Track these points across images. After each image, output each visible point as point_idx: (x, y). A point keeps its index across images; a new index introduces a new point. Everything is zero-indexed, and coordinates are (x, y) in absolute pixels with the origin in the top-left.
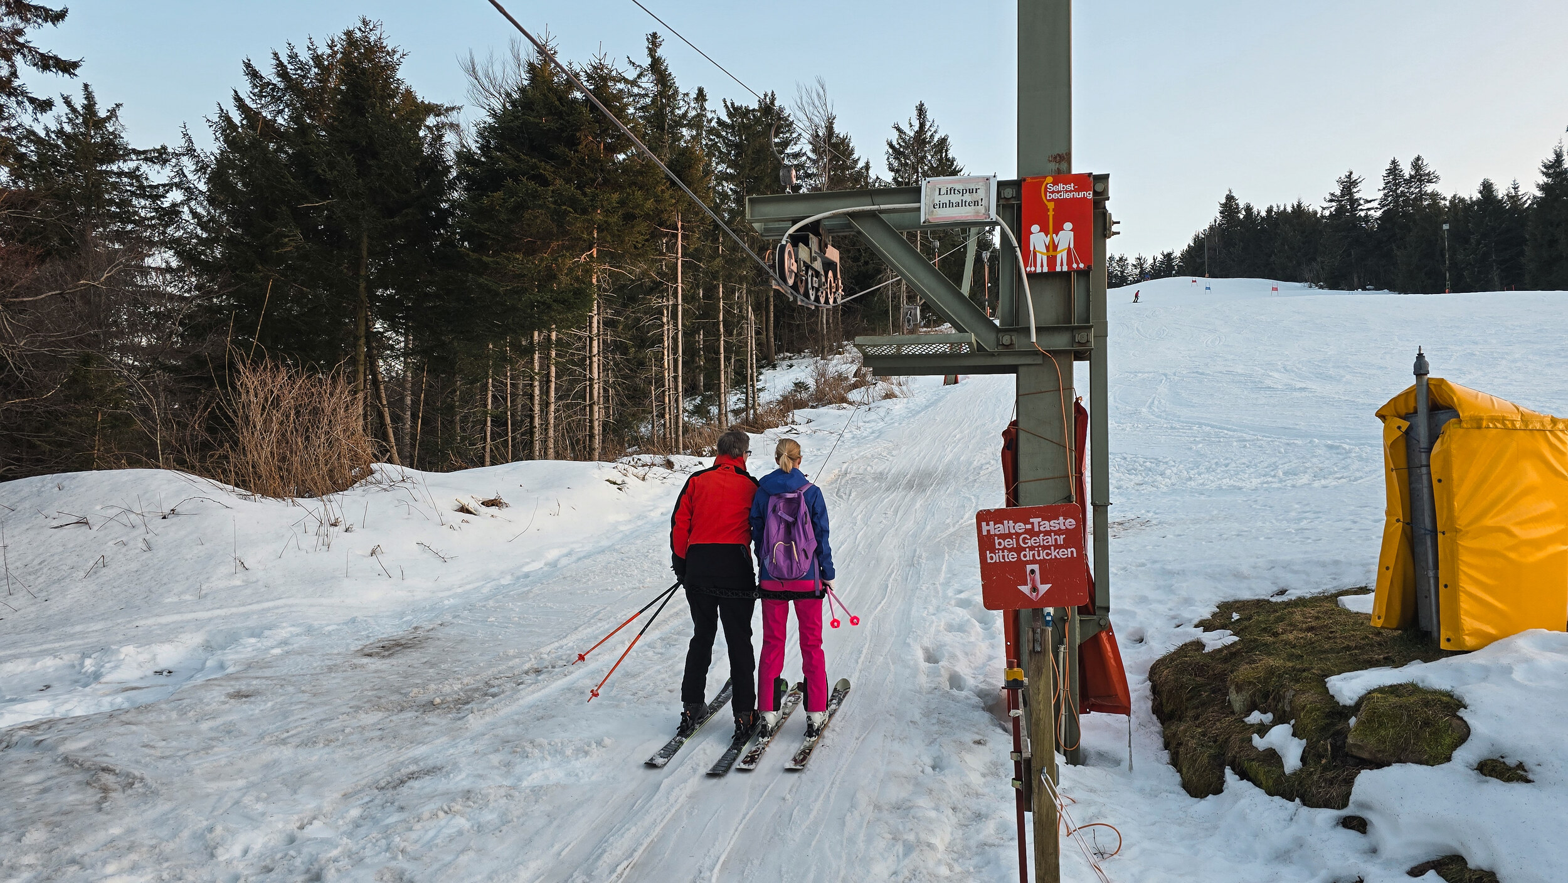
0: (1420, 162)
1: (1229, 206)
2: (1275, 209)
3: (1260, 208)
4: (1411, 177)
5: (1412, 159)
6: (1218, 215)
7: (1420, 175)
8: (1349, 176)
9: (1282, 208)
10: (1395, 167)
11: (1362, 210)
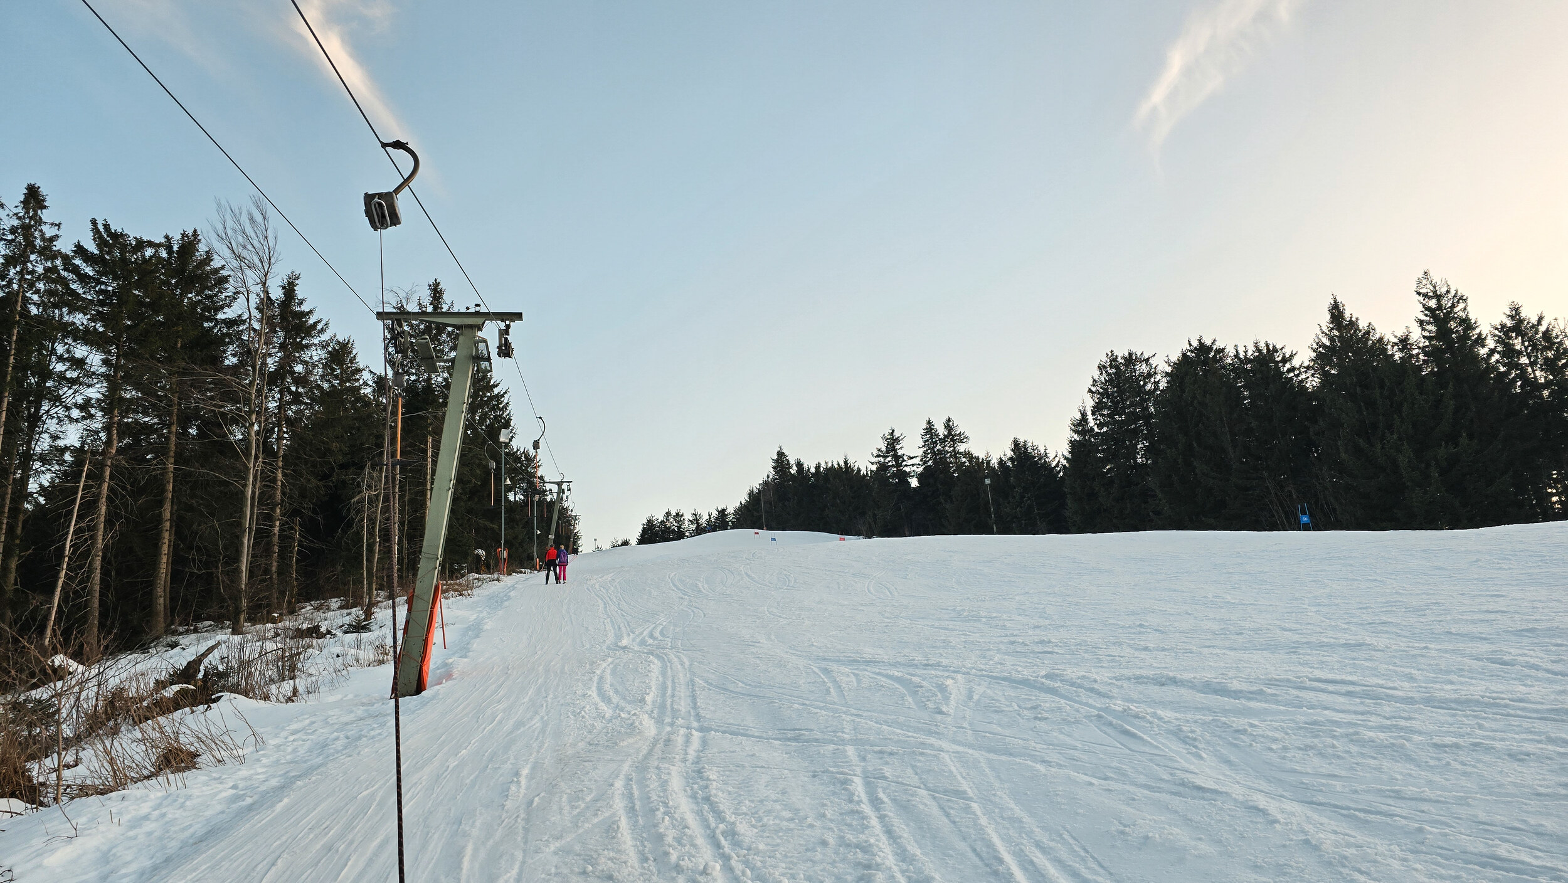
0: (951, 424)
1: (781, 462)
2: (823, 465)
3: (810, 464)
4: (946, 437)
5: (944, 420)
6: (772, 470)
7: (952, 436)
8: (892, 434)
9: (830, 465)
10: (930, 427)
11: (906, 466)
